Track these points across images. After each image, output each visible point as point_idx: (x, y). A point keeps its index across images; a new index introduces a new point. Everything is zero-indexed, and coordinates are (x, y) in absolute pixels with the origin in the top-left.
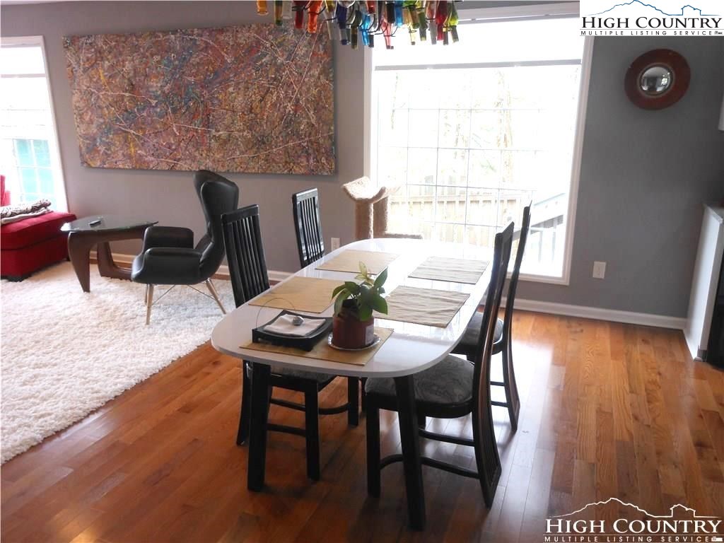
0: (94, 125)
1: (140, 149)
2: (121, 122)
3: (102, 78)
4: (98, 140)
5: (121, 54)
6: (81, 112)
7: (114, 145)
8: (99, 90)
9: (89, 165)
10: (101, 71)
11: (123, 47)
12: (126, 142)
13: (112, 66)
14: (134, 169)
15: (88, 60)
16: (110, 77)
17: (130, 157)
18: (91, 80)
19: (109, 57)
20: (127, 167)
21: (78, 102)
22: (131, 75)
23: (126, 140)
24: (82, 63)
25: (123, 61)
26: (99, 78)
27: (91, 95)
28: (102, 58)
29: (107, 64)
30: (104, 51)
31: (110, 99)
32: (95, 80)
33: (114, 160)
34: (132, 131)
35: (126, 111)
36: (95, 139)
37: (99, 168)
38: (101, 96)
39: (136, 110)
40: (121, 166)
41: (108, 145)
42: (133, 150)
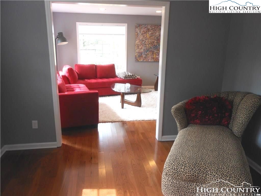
0: (142, 49)
1: (157, 56)
2: (152, 49)
3: (148, 36)
4: (143, 54)
5: (155, 30)
6: (138, 46)
7: (149, 55)
8: (146, 40)
9: (138, 61)
10: (148, 35)
11: (157, 29)
12: (153, 54)
13: (152, 34)
14: (154, 61)
15: (144, 31)
16: (151, 36)
17: (153, 58)
18: (144, 37)
19: (152, 31)
20: (152, 61)
21: (138, 43)
22: (158, 36)
23: (153, 53)
24: (141, 32)
25: (156, 32)
26: (147, 36)
27: (143, 41)
28: (149, 31)
29: (150, 32)
30: (150, 29)
31: (149, 42)
32: (145, 37)
33: (148, 59)
34: (155, 51)
35: (155, 45)
36: (142, 53)
37: (142, 61)
38: (146, 41)
39: (158, 45)
40: (150, 61)
41: (146, 55)
42: (155, 56)
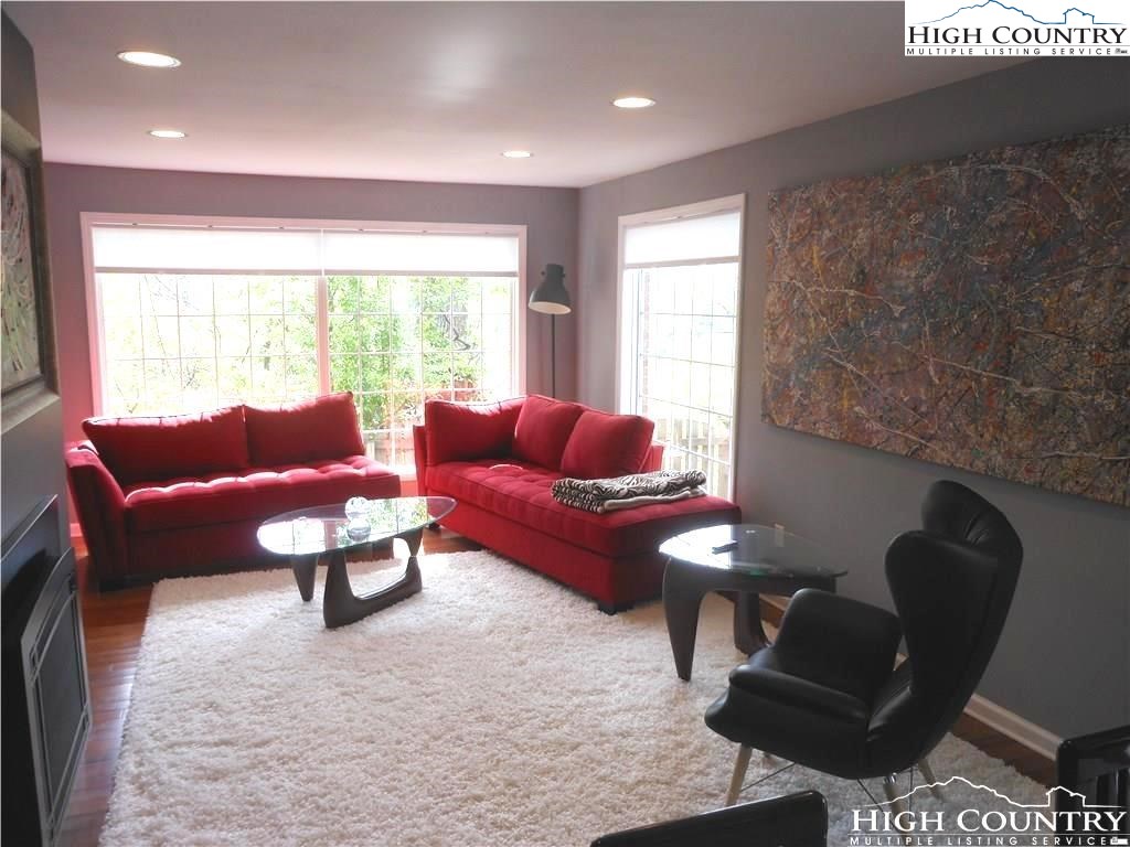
0: (791, 349)
1: (859, 404)
2: (834, 346)
3: (815, 262)
4: (793, 377)
5: (852, 213)
6: (774, 323)
7: (816, 389)
8: (807, 284)
9: (773, 421)
10: (815, 248)
11: (859, 200)
12: (837, 385)
13: (834, 240)
14: (843, 441)
15: (798, 230)
16: (828, 260)
17: (839, 418)
18: (798, 263)
19: (833, 221)
20: (831, 436)
21: (774, 304)
22: (865, 253)
23: (837, 378)
24: (789, 235)
25: (855, 228)
26: (810, 263)
27: (795, 292)
28: (821, 223)
29: (827, 233)
30: (827, 210)
31: (822, 301)
32: (803, 265)
33: (813, 418)
34: (850, 366)
35: (846, 324)
36: (787, 377)
37: (785, 428)
38: (809, 295)
39: (862, 323)
40: (821, 432)
41: (807, 389)
42: (846, 403)
